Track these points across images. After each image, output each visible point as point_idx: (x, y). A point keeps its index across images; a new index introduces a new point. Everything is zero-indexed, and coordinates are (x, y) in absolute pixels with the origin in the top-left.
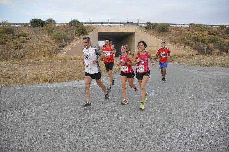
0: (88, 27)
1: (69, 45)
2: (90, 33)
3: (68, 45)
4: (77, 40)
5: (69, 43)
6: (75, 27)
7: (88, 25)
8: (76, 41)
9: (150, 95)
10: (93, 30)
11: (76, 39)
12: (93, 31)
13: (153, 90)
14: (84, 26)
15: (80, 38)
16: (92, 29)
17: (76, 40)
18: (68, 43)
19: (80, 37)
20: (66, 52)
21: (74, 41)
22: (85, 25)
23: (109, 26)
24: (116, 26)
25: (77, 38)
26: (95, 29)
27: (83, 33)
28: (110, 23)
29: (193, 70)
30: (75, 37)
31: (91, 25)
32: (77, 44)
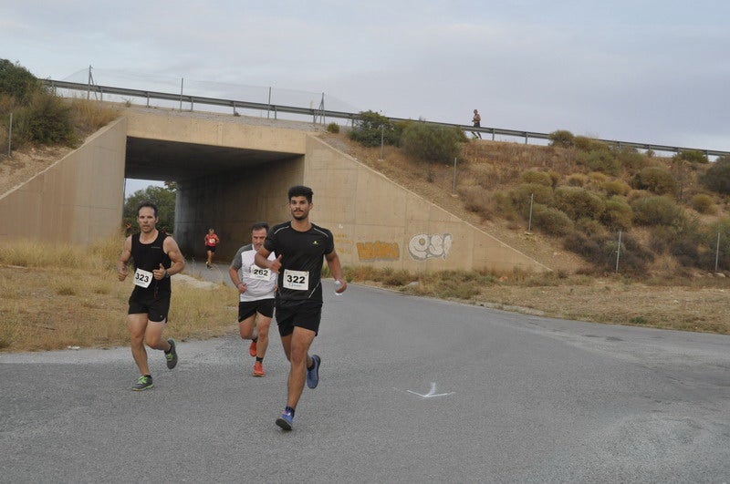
0: (79, 106)
2: (90, 139)
4: (22, 166)
6: (13, 100)
7: (79, 94)
8: (18, 172)
9: (427, 396)
10: (101, 125)
11: (13, 159)
12: (103, 130)
13: (434, 384)
14: (60, 99)
15: (39, 158)
16: (99, 119)
17: (14, 167)
19: (37, 154)
21: (5, 167)
22: (63, 92)
23: (181, 111)
24: (219, 115)
25: (24, 158)
26: (112, 120)
27: (54, 134)
28: (190, 99)
29: (564, 334)
30: (13, 149)
31: (93, 96)
32: (22, 184)
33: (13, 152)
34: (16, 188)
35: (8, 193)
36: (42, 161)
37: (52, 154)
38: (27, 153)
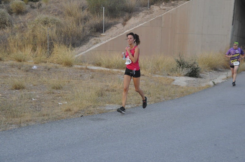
1: (124, 24)
3: (119, 25)
4: (152, 12)
5: (126, 20)
8: (148, 16)
15: (164, 8)
17: (147, 13)
18: (121, 20)
20: (104, 42)
21: (141, 14)
25: (155, 8)
32: (145, 22)
33: (152, 6)
34: (140, 25)
35: (134, 28)
36: (164, 9)
37: (173, 5)
38: (159, 5)
